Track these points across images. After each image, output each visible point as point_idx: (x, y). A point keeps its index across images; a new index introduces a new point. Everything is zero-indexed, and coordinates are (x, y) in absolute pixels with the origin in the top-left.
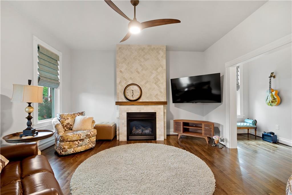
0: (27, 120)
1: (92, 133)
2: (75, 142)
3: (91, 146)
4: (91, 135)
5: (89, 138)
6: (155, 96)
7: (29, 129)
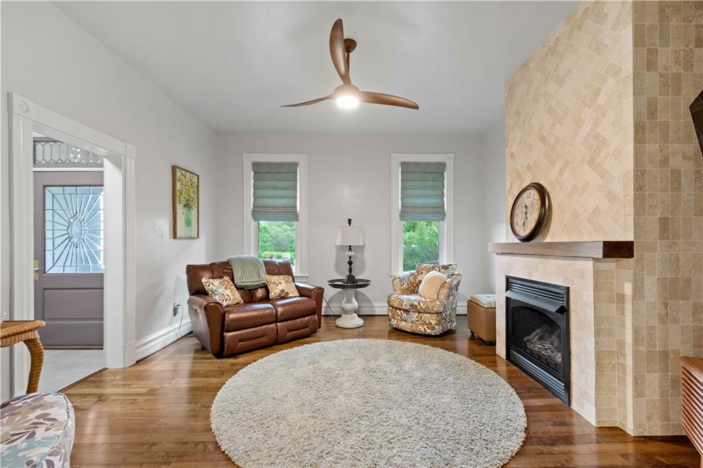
0: (348, 265)
1: (422, 304)
2: (398, 311)
3: (422, 329)
4: (419, 307)
5: (419, 313)
6: (588, 220)
7: (351, 278)
